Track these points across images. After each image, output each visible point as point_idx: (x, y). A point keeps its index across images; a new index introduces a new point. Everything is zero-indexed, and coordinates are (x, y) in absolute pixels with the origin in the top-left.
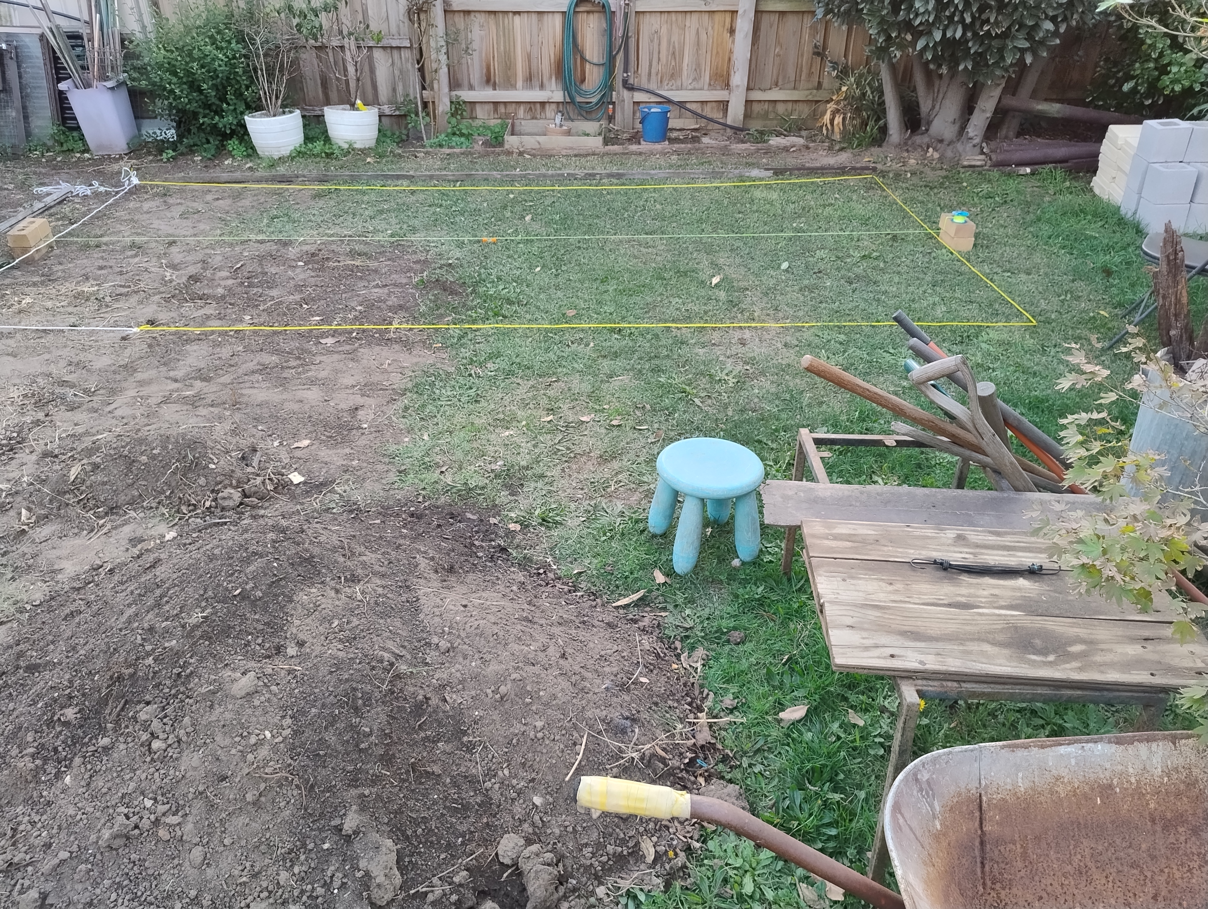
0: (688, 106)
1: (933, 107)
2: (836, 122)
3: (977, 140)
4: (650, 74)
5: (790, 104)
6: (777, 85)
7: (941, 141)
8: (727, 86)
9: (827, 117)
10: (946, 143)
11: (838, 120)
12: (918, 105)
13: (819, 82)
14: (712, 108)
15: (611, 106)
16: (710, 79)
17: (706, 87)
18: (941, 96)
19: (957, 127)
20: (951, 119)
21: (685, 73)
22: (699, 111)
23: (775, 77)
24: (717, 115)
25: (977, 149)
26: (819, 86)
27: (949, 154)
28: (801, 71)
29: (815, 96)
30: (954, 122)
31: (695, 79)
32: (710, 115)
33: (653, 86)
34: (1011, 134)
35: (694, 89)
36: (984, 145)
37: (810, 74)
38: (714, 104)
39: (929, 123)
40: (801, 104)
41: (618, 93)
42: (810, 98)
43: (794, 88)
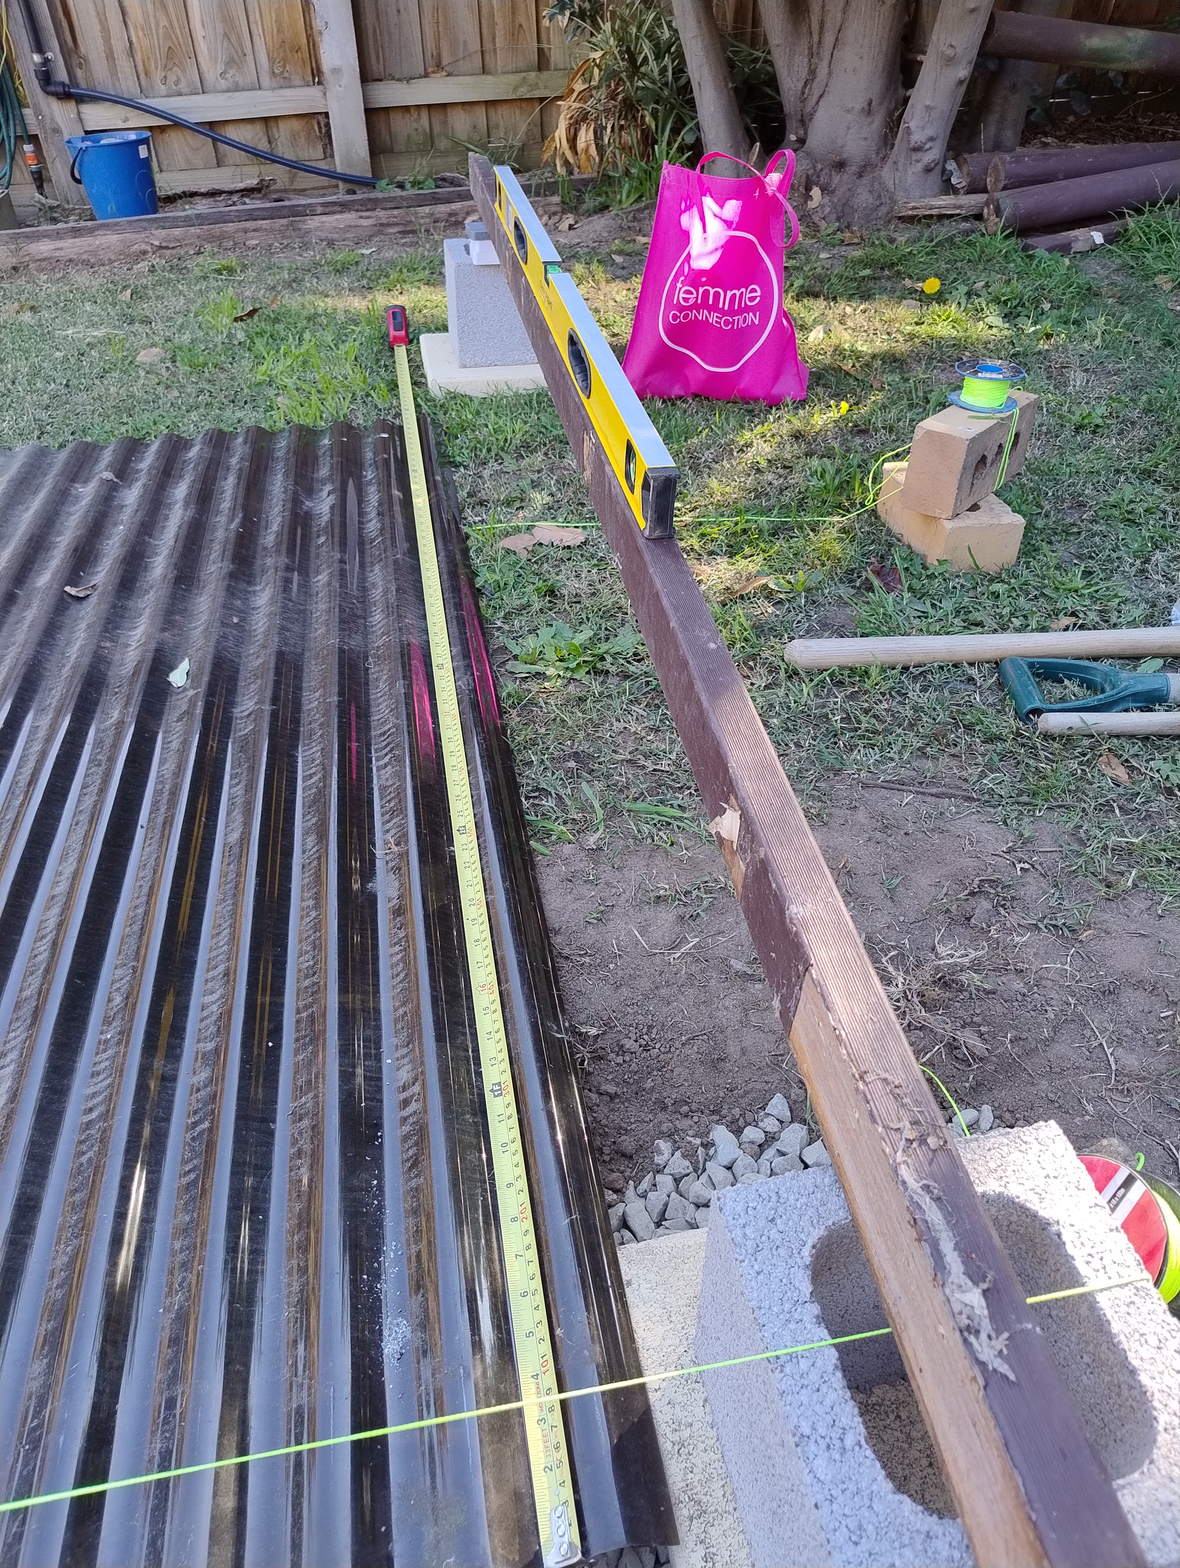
0: (232, 133)
1: (813, 73)
2: (581, 144)
3: (933, 154)
4: (110, 55)
5: (481, 112)
6: (439, 66)
7: (840, 165)
8: (316, 75)
9: (561, 133)
10: (853, 169)
11: (585, 136)
12: (772, 81)
13: (540, 51)
14: (294, 136)
15: (28, 148)
16: (271, 60)
17: (266, 80)
18: (829, 39)
19: (878, 120)
20: (859, 104)
21: (202, 47)
22: (263, 145)
23: (430, 44)
24: (312, 154)
25: (935, 178)
26: (542, 62)
27: (863, 198)
28: (493, 25)
29: (536, 86)
30: (868, 111)
31: (230, 62)
32: (289, 155)
33: (128, 86)
34: (1009, 136)
35: (236, 88)
36: (951, 166)
37: (516, 30)
38: (296, 125)
39: (804, 122)
40: (503, 110)
41: (38, 112)
42: (524, 92)
43: (484, 71)
